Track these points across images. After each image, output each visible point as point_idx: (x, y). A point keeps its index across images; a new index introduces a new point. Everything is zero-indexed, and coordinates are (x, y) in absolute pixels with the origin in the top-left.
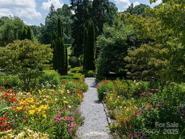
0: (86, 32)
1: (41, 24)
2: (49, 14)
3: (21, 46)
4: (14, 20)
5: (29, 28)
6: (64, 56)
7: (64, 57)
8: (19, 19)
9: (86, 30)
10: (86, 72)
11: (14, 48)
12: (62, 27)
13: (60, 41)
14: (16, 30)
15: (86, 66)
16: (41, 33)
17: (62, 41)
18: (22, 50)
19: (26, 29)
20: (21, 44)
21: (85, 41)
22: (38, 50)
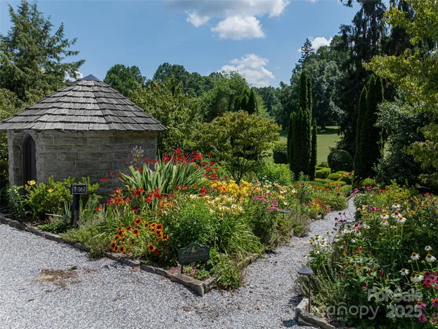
0: (364, 95)
1: (282, 84)
2: (299, 62)
3: (232, 120)
4: (230, 78)
5: (252, 94)
6: (309, 143)
7: (309, 145)
8: (239, 77)
9: (365, 92)
10: (358, 182)
11: (223, 124)
12: (309, 89)
13: (301, 114)
14: (231, 96)
15: (361, 170)
16: (281, 102)
17: (305, 115)
18: (234, 126)
19: (248, 94)
20: (234, 117)
21: (360, 114)
22: (256, 127)
